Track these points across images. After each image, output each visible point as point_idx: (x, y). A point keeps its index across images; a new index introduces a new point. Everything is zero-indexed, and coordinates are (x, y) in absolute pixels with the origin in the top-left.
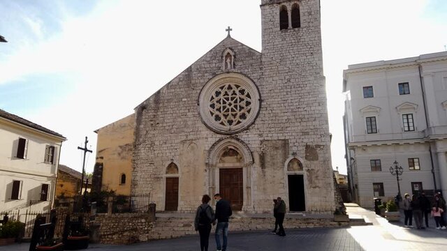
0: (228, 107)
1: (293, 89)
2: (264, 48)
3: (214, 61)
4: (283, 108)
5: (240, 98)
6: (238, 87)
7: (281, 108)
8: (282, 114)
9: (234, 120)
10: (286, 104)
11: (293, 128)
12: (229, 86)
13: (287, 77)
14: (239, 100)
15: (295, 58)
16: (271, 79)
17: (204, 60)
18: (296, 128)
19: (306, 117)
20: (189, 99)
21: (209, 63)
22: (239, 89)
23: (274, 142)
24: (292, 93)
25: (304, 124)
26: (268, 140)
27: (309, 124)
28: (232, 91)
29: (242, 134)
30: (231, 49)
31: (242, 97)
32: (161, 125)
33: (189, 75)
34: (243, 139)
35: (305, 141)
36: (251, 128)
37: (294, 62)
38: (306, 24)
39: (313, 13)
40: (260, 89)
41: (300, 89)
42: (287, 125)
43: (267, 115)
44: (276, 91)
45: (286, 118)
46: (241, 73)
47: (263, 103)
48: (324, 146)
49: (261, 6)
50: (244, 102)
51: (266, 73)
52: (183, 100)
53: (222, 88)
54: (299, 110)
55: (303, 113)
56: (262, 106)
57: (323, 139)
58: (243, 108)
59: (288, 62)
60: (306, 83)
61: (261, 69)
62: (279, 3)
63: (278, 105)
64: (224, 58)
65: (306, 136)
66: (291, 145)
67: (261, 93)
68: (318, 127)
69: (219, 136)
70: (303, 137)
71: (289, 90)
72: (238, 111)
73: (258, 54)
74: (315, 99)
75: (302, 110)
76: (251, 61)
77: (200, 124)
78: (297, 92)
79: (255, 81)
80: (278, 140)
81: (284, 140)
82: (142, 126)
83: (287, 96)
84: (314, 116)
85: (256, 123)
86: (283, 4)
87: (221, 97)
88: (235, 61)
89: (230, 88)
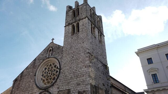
0: (49, 75)
1: (74, 61)
2: (64, 44)
3: (45, 54)
4: (70, 71)
5: (54, 69)
6: (53, 64)
7: (68, 72)
8: (69, 75)
9: (50, 81)
10: (71, 69)
11: (73, 82)
12: (51, 64)
13: (72, 56)
14: (53, 70)
15: (76, 46)
16: (66, 58)
17: (41, 54)
18: (74, 82)
19: (79, 75)
20: (33, 73)
21: (43, 55)
22: (54, 65)
23: (64, 91)
24: (74, 63)
25: (78, 79)
26: (61, 91)
27: (81, 78)
28: (51, 67)
29: (50, 88)
30: (51, 47)
31: (55, 69)
32: (20, 88)
33: (35, 62)
34: (50, 91)
35: (78, 89)
36: (54, 84)
37: (76, 48)
38: (82, 30)
39: (84, 24)
40: (61, 64)
41: (77, 60)
42: (70, 81)
43: (62, 77)
44: (67, 63)
45: (70, 77)
46: (54, 57)
47: (61, 71)
48: (87, 91)
49: (65, 27)
50: (55, 71)
51: (64, 55)
52: (31, 74)
53: (47, 66)
54: (77, 71)
55: (78, 73)
56: (61, 72)
57: (87, 87)
58: (55, 74)
59: (73, 48)
60: (80, 57)
61: (62, 54)
62: (72, 24)
63: (68, 70)
64: (48, 52)
65: (79, 86)
66: (71, 92)
67: (61, 65)
68: (85, 80)
69: (41, 91)
70: (77, 87)
71: (73, 62)
72: (52, 76)
73: (62, 47)
74: (84, 64)
75: (78, 71)
76: (59, 51)
77: (34, 86)
78: (76, 62)
79: (59, 60)
80: (66, 90)
81: (68, 90)
82: (14, 89)
83: (72, 65)
84: (83, 74)
85: (57, 81)
86: (73, 24)
87: (47, 70)
88: (52, 52)
89: (51, 65)
